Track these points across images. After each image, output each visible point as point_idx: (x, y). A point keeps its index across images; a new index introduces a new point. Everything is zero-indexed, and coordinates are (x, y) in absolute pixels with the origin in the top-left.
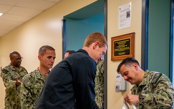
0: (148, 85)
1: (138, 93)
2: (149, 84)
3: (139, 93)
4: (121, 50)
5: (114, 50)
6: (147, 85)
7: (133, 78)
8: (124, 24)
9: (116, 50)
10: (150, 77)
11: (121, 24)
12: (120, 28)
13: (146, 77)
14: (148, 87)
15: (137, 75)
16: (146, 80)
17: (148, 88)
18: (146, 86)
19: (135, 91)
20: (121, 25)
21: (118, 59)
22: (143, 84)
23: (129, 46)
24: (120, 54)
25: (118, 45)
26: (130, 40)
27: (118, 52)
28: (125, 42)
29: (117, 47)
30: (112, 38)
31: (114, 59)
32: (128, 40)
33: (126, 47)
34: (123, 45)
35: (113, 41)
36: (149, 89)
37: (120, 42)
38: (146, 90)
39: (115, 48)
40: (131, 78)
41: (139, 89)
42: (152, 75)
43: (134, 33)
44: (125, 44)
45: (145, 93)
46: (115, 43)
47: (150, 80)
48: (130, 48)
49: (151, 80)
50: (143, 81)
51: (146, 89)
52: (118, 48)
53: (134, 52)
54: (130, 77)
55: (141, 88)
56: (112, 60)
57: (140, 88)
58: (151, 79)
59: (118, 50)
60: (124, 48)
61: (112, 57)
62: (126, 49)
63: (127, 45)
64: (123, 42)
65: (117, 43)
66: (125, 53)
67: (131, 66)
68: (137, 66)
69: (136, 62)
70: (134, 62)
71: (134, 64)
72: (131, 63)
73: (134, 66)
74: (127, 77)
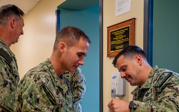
0: (151, 89)
1: (139, 99)
4: (119, 42)
5: (111, 43)
8: (122, 9)
9: (113, 43)
11: (119, 8)
12: (117, 14)
13: (152, 76)
14: (151, 92)
16: (150, 82)
19: (136, 95)
20: (119, 10)
25: (115, 37)
26: (129, 29)
27: (115, 45)
28: (123, 31)
29: (114, 39)
30: (108, 28)
31: (111, 55)
32: (127, 29)
33: (124, 38)
34: (121, 35)
35: (109, 31)
36: (151, 96)
37: (117, 32)
39: (112, 40)
40: (130, 76)
42: (159, 75)
43: (135, 19)
44: (124, 35)
45: (147, 101)
46: (111, 34)
47: (154, 82)
48: (129, 39)
52: (115, 40)
54: (130, 74)
56: (108, 56)
58: (156, 80)
59: (115, 43)
60: (122, 39)
61: (108, 52)
62: (124, 41)
63: (125, 36)
64: (120, 32)
65: (114, 33)
66: (123, 46)
67: (132, 58)
68: (141, 60)
69: (141, 52)
70: (138, 53)
71: (137, 56)
72: (133, 53)
73: (137, 59)
74: (125, 74)
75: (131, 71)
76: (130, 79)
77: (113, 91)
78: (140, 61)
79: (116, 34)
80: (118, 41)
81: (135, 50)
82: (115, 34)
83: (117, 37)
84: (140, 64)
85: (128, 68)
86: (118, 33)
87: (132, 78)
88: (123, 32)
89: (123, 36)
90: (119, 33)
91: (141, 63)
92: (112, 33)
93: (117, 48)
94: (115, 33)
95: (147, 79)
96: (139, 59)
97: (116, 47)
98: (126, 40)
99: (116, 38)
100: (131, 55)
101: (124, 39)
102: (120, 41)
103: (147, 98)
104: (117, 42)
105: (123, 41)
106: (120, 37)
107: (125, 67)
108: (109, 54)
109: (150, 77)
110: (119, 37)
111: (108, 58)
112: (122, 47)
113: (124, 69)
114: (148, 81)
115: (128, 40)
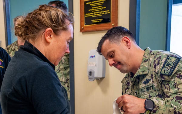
0: (152, 75)
1: (133, 88)
2: (154, 73)
3: (135, 87)
4: (96, 15)
5: (85, 15)
6: (149, 75)
7: (123, 63)
9: (88, 15)
10: (155, 61)
13: (147, 60)
14: (152, 78)
15: (129, 56)
16: (146, 66)
17: (151, 81)
18: (148, 77)
19: (128, 83)
21: (91, 29)
22: (141, 73)
23: (108, 8)
24: (94, 21)
25: (91, 8)
27: (91, 18)
29: (90, 10)
31: (85, 30)
33: (103, 10)
34: (100, 7)
35: (82, 0)
36: (153, 82)
38: (149, 84)
39: (86, 11)
41: (135, 81)
42: (160, 58)
44: (103, 6)
45: (147, 89)
46: (85, 4)
47: (155, 67)
48: (110, 11)
49: (158, 68)
50: (141, 68)
51: (148, 82)
52: (91, 12)
53: (117, 18)
54: (119, 60)
55: (139, 79)
56: (81, 31)
57: (136, 79)
58: (158, 64)
59: (91, 16)
60: (100, 11)
61: (81, 26)
62: (104, 14)
63: (105, 8)
64: (99, 2)
65: (89, 3)
66: (102, 19)
67: (119, 41)
68: (129, 42)
69: (128, 33)
70: (125, 35)
71: (124, 38)
72: (119, 36)
73: (124, 42)
74: (114, 61)
75: (120, 56)
76: (119, 66)
77: (90, 73)
78: (128, 44)
79: (93, 4)
80: (95, 13)
81: (121, 31)
82: (90, 5)
83: (93, 8)
84: (129, 47)
85: (116, 54)
86: (95, 3)
87: (122, 65)
88: (103, 2)
89: (102, 8)
90: (97, 3)
91: (129, 45)
92: (87, 4)
93: (93, 22)
94: (91, 3)
95: (142, 64)
96: (127, 42)
97: (92, 20)
98: (106, 12)
99: (92, 10)
100: (117, 38)
101: (103, 12)
102: (98, 13)
103: (146, 85)
104: (93, 14)
105: (102, 14)
106: (98, 9)
107: (112, 53)
108: (83, 29)
109: (145, 61)
110: (96, 8)
111: (81, 33)
112: (101, 21)
113: (112, 55)
114: (143, 65)
115: (109, 13)
